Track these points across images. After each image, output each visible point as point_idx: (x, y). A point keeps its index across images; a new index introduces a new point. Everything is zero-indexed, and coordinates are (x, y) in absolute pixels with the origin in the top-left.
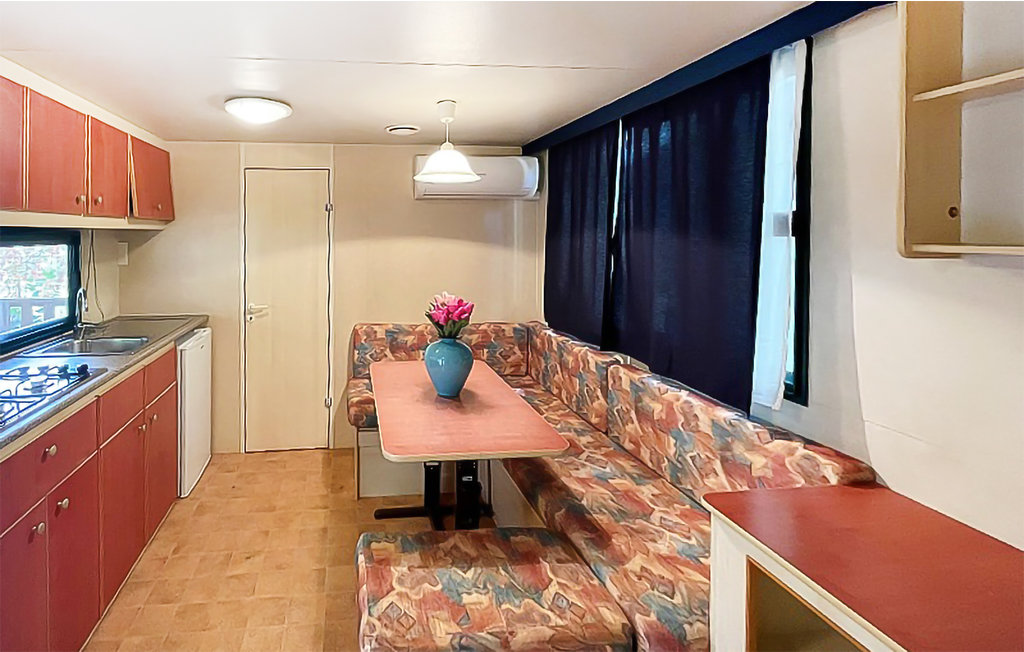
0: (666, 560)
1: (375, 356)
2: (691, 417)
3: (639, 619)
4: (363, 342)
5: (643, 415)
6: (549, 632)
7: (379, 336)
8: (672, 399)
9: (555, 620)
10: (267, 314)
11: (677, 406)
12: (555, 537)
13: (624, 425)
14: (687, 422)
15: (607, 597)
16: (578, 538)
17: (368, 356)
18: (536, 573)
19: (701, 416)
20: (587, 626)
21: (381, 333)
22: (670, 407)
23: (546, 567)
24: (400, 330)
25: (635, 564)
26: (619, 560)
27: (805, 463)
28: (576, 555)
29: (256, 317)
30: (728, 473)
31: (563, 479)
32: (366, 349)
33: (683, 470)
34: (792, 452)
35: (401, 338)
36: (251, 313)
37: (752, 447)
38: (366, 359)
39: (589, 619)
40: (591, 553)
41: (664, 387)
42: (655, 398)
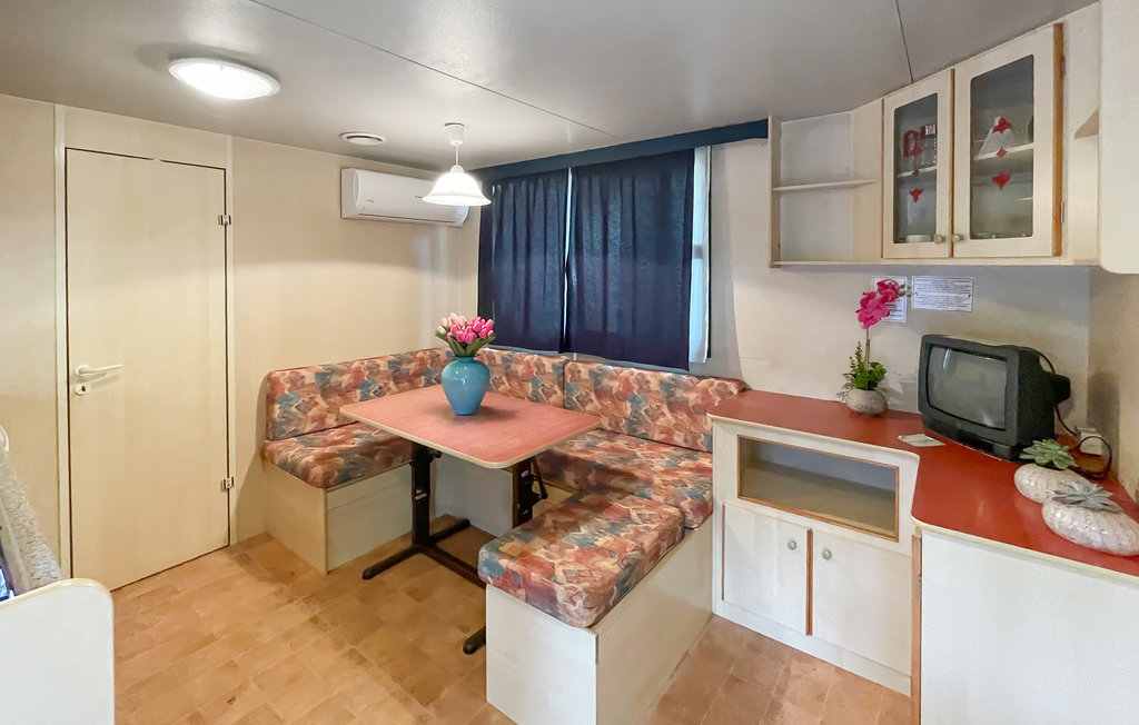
0: (666, 472)
1: (302, 407)
2: (643, 382)
3: (683, 504)
4: (286, 392)
5: (601, 393)
6: (656, 534)
7: (307, 381)
8: (628, 375)
9: (653, 526)
10: (115, 378)
11: (632, 379)
12: (602, 488)
13: (583, 406)
14: (641, 388)
15: (659, 504)
16: (616, 482)
17: (294, 409)
18: (617, 510)
19: (652, 380)
20: (667, 520)
21: (309, 378)
22: (626, 380)
23: (617, 504)
24: (332, 371)
25: (657, 480)
26: (649, 483)
27: (720, 388)
28: (623, 493)
29: (93, 386)
30: (672, 411)
31: (571, 454)
32: (291, 399)
33: (639, 423)
34: (712, 384)
35: (334, 379)
36: (82, 380)
37: (688, 389)
38: (290, 413)
39: (665, 517)
40: (632, 486)
41: (618, 369)
42: (613, 378)
